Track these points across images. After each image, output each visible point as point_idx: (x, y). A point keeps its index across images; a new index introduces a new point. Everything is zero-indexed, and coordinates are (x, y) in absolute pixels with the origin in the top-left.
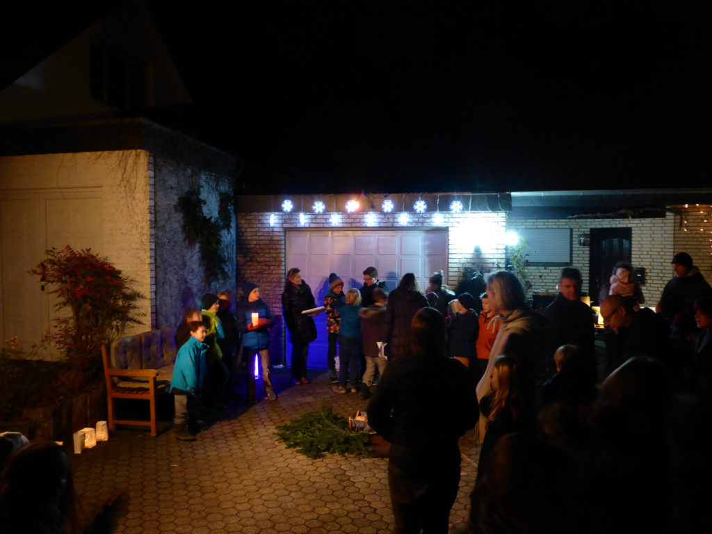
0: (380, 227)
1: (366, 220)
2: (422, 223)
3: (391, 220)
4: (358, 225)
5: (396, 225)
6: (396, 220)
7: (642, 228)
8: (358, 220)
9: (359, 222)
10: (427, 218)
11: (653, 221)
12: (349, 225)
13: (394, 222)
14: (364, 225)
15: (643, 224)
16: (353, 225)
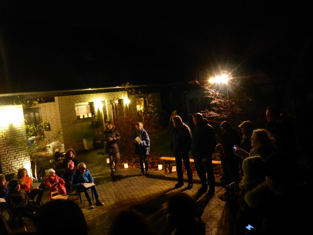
7: (45, 107)
11: (50, 104)
15: (45, 105)
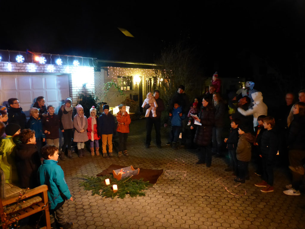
0: (36, 73)
1: (28, 68)
2: (59, 71)
3: (42, 69)
4: (23, 71)
5: (45, 71)
6: (45, 69)
8: (23, 68)
9: (24, 69)
10: (61, 68)
12: (17, 71)
13: (44, 70)
14: (27, 71)
16: (20, 71)
